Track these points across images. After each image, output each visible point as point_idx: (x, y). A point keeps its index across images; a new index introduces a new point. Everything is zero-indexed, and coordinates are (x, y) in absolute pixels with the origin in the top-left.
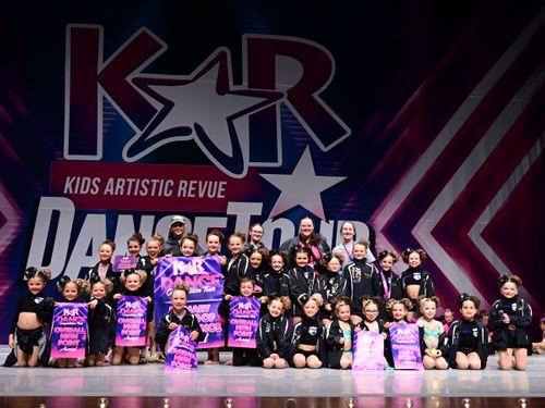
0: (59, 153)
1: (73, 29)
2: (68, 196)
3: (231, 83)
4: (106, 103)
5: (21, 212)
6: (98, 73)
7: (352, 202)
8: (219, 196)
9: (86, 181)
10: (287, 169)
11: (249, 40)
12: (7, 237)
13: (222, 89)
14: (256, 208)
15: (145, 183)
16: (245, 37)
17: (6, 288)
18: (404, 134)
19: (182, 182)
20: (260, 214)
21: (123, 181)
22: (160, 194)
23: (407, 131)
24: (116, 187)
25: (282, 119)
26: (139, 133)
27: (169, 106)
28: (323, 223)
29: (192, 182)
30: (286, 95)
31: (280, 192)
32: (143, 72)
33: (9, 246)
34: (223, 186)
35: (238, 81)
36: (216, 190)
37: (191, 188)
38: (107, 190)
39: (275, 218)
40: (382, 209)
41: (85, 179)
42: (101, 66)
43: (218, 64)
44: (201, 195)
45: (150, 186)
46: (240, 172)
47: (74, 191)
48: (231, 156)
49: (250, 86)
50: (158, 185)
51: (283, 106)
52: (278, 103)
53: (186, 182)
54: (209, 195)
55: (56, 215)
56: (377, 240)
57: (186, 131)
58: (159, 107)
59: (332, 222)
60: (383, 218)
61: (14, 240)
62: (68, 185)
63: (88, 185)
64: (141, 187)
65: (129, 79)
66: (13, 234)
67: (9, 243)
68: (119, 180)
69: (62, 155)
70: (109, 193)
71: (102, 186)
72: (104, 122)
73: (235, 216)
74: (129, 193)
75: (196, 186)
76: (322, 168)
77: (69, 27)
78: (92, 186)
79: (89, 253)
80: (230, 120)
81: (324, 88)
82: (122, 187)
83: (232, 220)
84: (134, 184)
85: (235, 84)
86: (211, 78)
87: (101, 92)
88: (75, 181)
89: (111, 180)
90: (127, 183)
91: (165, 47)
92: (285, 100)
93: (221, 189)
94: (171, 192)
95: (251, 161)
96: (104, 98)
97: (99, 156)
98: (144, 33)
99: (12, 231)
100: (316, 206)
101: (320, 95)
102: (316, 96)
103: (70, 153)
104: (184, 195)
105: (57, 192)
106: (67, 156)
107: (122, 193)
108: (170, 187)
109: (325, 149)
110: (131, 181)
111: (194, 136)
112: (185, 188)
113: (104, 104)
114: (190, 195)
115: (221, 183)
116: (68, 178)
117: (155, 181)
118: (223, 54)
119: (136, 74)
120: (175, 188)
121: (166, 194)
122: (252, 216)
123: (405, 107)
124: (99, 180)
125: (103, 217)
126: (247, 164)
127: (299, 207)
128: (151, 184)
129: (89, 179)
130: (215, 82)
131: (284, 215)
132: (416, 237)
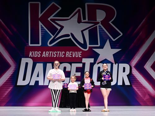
0: (27, 44)
1: (30, 4)
2: (30, 58)
3: (82, 19)
4: (42, 27)
5: (16, 63)
6: (39, 17)
7: (123, 57)
8: (79, 56)
9: (36, 53)
10: (102, 47)
11: (88, 5)
12: (11, 71)
13: (79, 21)
14: (92, 60)
15: (55, 53)
16: (86, 4)
17: (11, 88)
18: (140, 34)
19: (67, 52)
20: (93, 62)
21: (48, 52)
22: (60, 56)
23: (141, 33)
24: (46, 54)
25: (99, 30)
26: (53, 37)
27: (62, 27)
28: (114, 65)
29: (70, 52)
30: (100, 23)
31: (100, 55)
32: (54, 17)
33: (12, 74)
34: (81, 53)
35: (84, 19)
36: (78, 55)
37: (70, 54)
38: (43, 55)
39: (98, 63)
40: (134, 59)
41: (36, 52)
42: (40, 15)
43: (78, 13)
44: (74, 56)
45: (57, 54)
46: (86, 48)
47: (32, 56)
48: (83, 43)
49: (88, 20)
50: (59, 53)
51: (99, 26)
52: (98, 25)
53: (68, 52)
54: (76, 56)
55: (27, 64)
56: (132, 70)
57: (68, 35)
58: (59, 28)
59: (117, 64)
60: (134, 62)
61: (14, 72)
62: (30, 54)
63: (37, 54)
64: (54, 54)
65: (49, 19)
66: (13, 70)
67: (12, 73)
68: (47, 52)
69: (28, 44)
70: (44, 56)
71: (41, 54)
72: (41, 33)
73: (85, 63)
74: (50, 56)
75: (72, 53)
76: (113, 46)
77: (29, 3)
78: (38, 54)
79: (38, 76)
80: (82, 31)
81: (113, 20)
82: (48, 54)
83: (84, 64)
84: (52, 53)
85: (83, 20)
86: (76, 18)
87: (40, 24)
88: (33, 53)
89: (44, 52)
90: (49, 53)
91: (60, 8)
92: (100, 24)
93: (80, 54)
94: (64, 55)
95: (89, 45)
96: (41, 26)
97: (40, 45)
98: (53, 4)
99: (13, 69)
100: (111, 59)
101: (112, 22)
102: (110, 22)
103: (31, 44)
104: (68, 57)
105: (27, 56)
106: (30, 45)
107: (48, 56)
108: (63, 54)
109: (114, 40)
110: (51, 52)
111: (71, 37)
112: (68, 54)
113: (41, 28)
114: (70, 56)
115: (80, 52)
116: (30, 52)
117: (58, 52)
118: (79, 10)
119: (51, 17)
120: (65, 54)
121: (62, 56)
122: (90, 63)
123: (140, 25)
124: (40, 52)
125: (42, 64)
126: (88, 46)
127: (106, 59)
128: (57, 53)
129: (37, 52)
130: (77, 19)
131: (101, 62)
132: (145, 68)
